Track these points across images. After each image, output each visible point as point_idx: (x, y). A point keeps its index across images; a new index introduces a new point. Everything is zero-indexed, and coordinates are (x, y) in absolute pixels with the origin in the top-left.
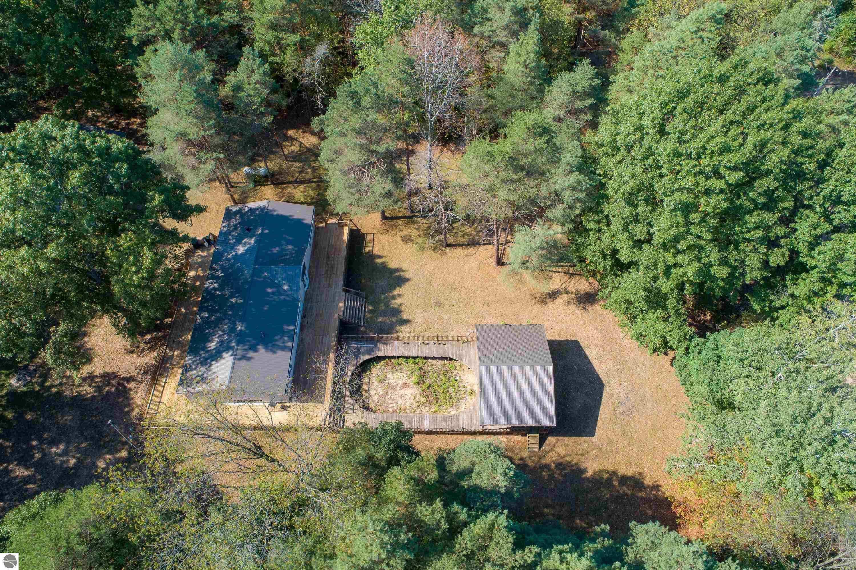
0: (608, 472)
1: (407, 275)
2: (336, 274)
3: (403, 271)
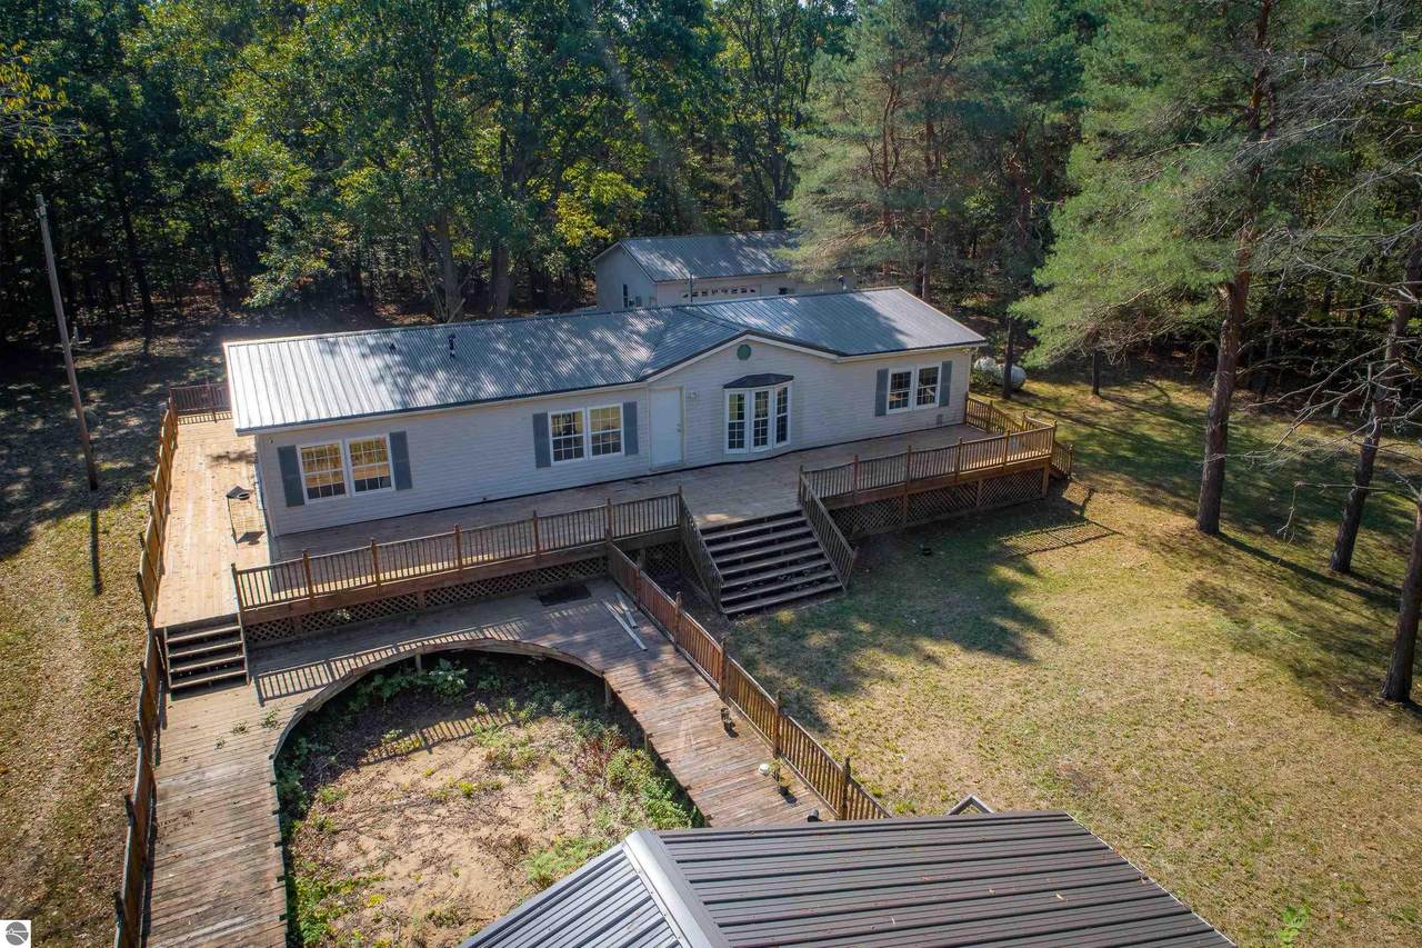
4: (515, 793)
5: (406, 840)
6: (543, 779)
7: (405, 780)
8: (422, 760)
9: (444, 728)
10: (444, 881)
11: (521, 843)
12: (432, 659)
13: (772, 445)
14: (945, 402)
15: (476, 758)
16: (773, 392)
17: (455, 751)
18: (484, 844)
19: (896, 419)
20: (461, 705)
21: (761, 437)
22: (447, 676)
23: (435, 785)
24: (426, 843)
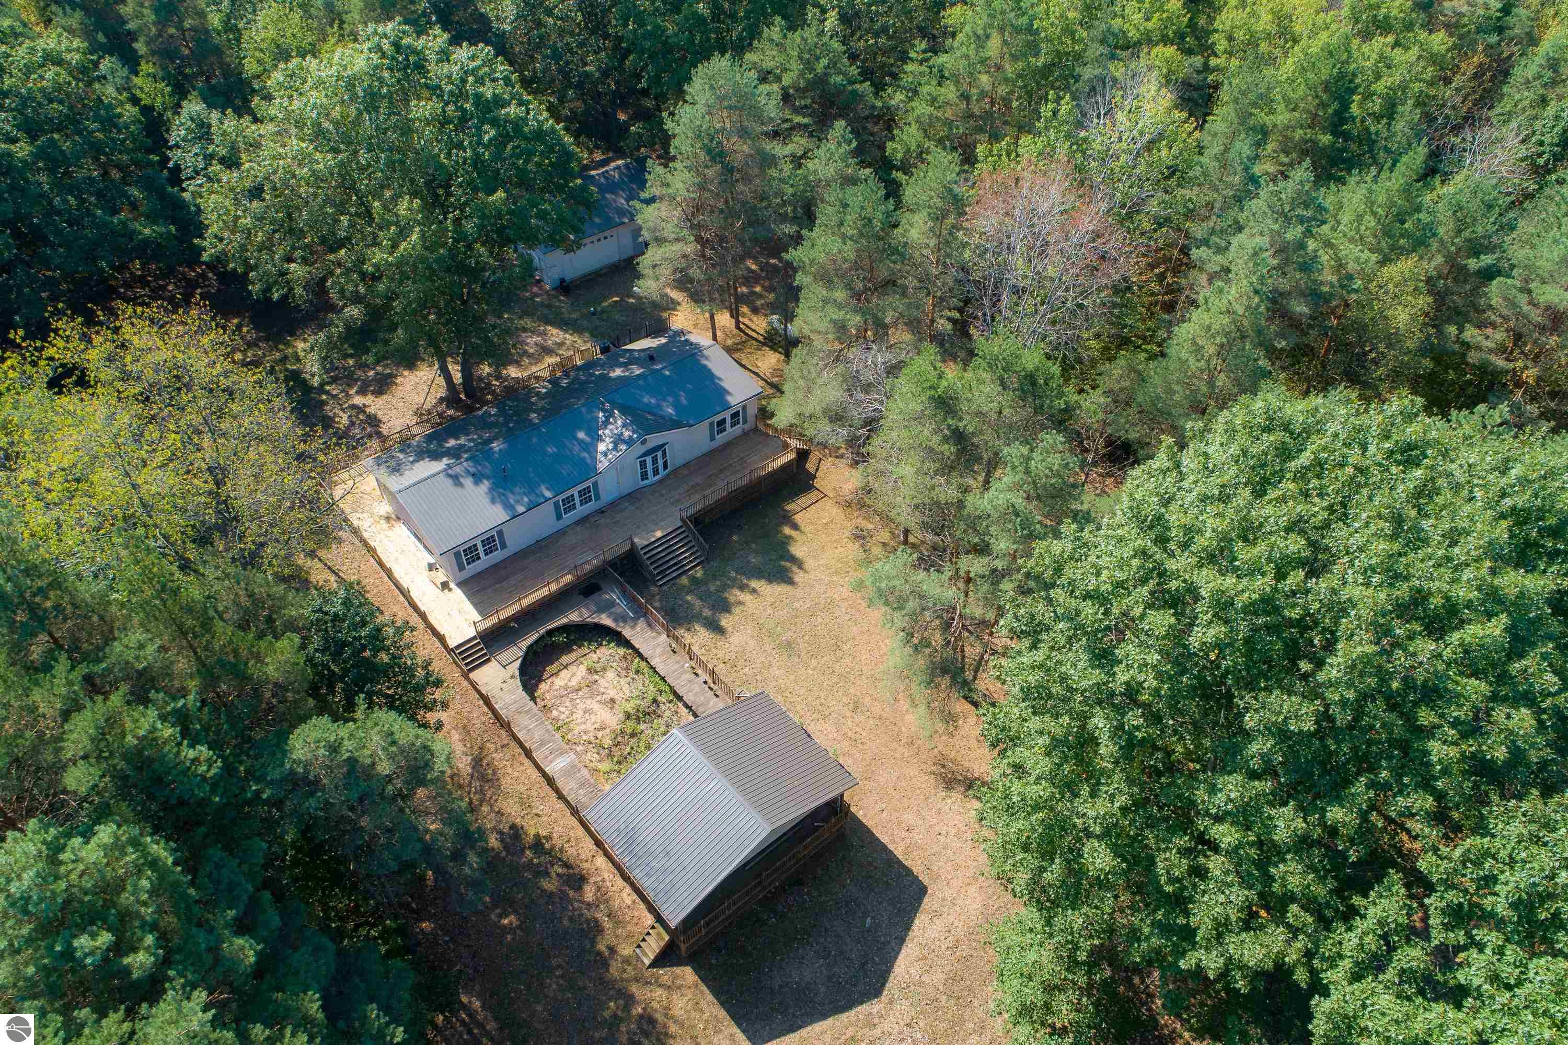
3: (800, 568)
4: (602, 681)
5: (575, 706)
6: (610, 674)
7: (562, 683)
8: (564, 674)
9: (565, 659)
10: (593, 718)
11: (613, 701)
12: (550, 633)
13: (662, 473)
14: (745, 422)
15: (581, 671)
16: (659, 454)
17: (573, 668)
18: (599, 702)
19: (721, 438)
20: (566, 648)
21: (656, 472)
22: (562, 638)
23: (574, 683)
24: (581, 706)
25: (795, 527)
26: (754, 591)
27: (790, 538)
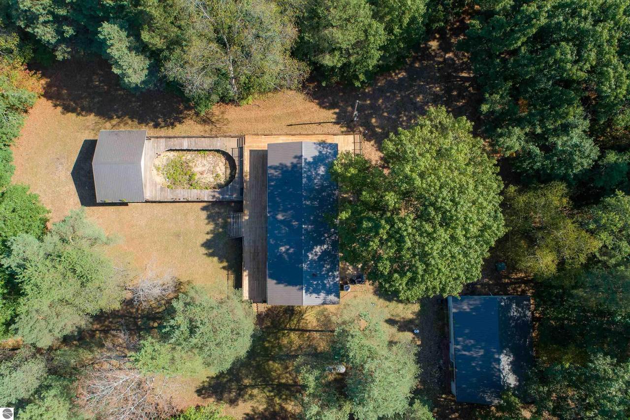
0: (82, 115)
1: (204, 250)
2: (251, 253)
3: (206, 254)
5: (209, 163)
15: (220, 173)
17: (224, 171)
24: (207, 165)
25: (224, 268)
26: (208, 233)
27: (221, 262)
